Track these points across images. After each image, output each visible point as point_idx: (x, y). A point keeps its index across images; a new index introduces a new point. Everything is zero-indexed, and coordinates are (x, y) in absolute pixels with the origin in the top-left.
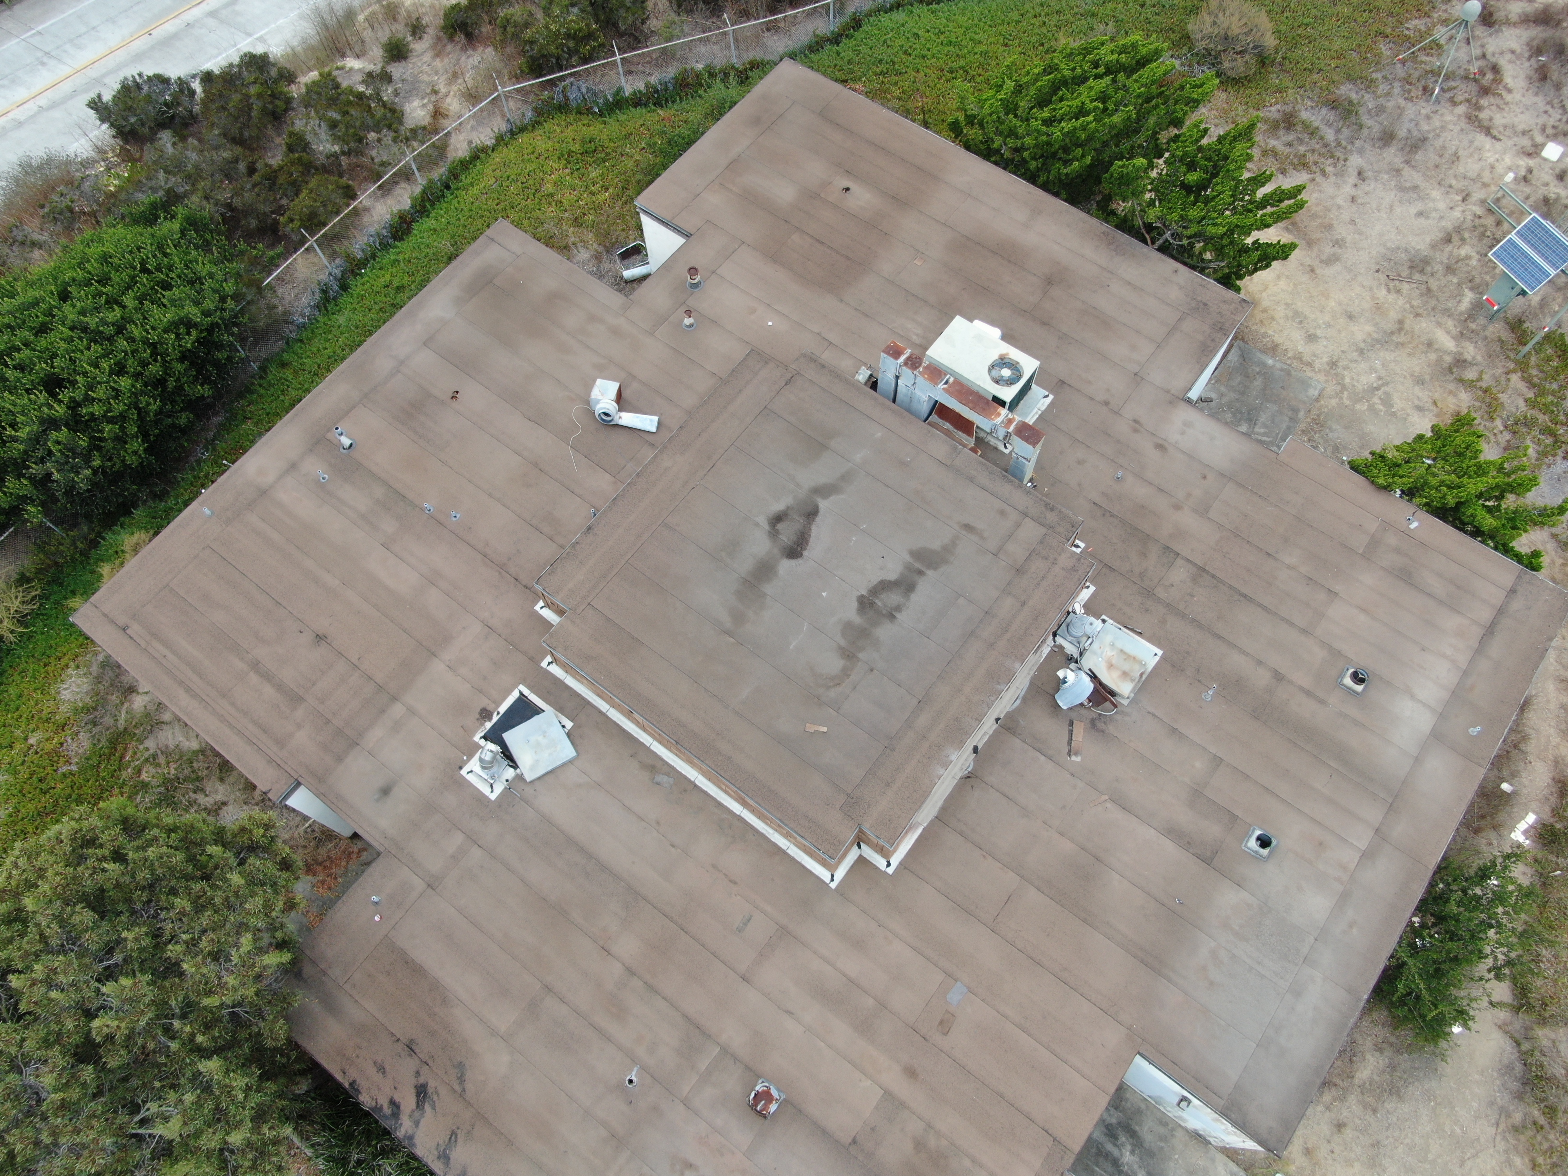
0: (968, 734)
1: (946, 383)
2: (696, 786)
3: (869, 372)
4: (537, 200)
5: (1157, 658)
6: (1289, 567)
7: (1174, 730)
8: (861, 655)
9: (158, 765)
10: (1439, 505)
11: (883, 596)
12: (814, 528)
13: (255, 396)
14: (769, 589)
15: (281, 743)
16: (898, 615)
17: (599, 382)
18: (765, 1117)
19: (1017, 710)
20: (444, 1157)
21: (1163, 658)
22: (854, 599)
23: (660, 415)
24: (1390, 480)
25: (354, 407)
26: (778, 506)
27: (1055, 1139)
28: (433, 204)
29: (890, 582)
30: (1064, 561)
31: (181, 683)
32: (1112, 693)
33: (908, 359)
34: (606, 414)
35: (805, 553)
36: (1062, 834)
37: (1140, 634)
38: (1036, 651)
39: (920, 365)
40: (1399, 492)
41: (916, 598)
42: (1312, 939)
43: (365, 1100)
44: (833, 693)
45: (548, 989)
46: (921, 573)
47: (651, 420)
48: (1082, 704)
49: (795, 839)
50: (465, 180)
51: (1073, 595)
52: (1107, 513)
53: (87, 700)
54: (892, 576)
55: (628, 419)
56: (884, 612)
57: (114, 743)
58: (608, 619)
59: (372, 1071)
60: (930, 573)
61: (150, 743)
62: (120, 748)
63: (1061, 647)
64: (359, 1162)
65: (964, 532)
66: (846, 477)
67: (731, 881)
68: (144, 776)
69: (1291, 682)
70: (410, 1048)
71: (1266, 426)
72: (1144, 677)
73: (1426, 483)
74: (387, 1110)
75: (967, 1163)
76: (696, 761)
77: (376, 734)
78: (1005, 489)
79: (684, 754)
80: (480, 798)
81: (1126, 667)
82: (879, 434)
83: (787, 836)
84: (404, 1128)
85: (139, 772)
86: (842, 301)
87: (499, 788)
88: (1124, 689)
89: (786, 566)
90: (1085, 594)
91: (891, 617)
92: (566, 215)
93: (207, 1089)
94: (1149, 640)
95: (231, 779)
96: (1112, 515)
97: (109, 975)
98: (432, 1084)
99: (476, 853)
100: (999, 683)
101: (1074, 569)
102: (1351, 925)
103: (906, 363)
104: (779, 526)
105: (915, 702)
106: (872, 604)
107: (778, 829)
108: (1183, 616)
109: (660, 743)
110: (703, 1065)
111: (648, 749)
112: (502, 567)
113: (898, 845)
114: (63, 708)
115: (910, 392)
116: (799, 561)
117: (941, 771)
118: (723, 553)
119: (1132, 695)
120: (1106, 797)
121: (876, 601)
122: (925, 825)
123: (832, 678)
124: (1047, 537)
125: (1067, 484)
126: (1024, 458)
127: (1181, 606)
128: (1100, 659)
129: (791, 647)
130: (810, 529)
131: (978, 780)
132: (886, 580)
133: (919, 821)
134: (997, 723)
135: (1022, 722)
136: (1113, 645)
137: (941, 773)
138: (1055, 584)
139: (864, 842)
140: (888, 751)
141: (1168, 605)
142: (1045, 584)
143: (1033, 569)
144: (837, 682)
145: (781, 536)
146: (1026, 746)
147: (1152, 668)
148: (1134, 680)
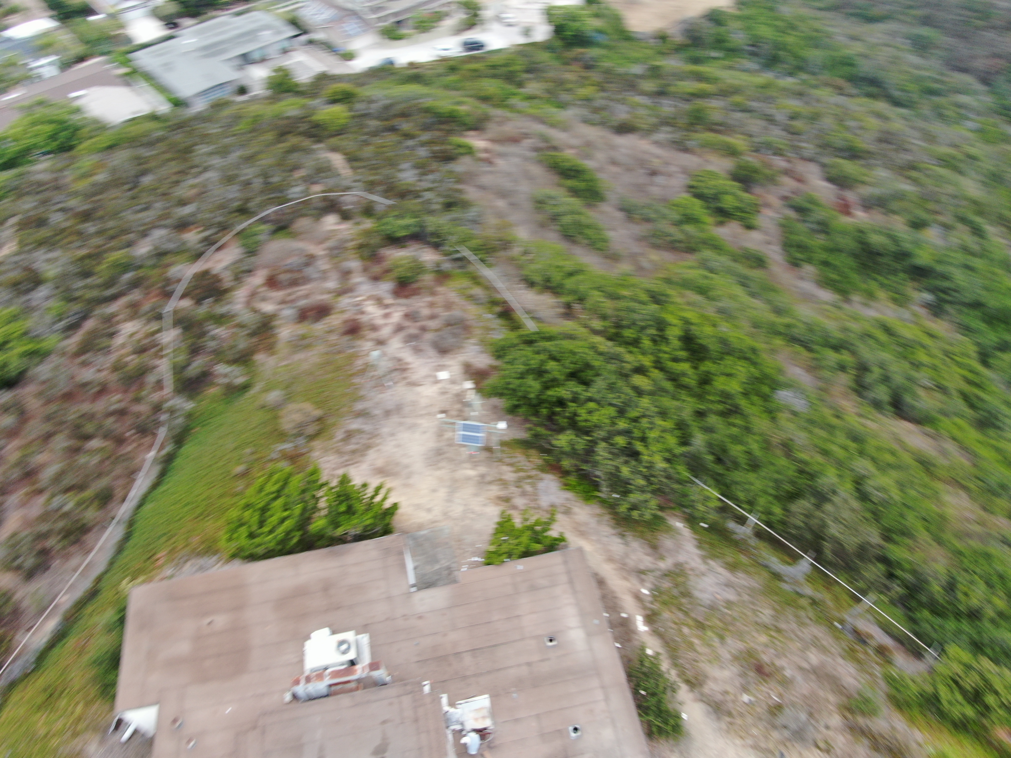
1: (328, 676)
5: (488, 699)
6: (498, 621)
7: (517, 720)
21: (490, 697)
32: (485, 729)
37: (475, 696)
38: (448, 740)
39: (310, 678)
42: (617, 748)
51: (440, 706)
52: (424, 662)
65: (384, 725)
66: (322, 749)
69: (534, 662)
72: (490, 711)
73: (511, 550)
78: (384, 693)
81: (481, 715)
82: (319, 719)
86: (250, 672)
88: (487, 723)
90: (445, 701)
94: (480, 695)
96: (428, 660)
101: (432, 698)
103: (306, 683)
108: (482, 674)
115: (314, 690)
119: (492, 722)
124: (414, 697)
125: (401, 664)
126: (381, 675)
127: (478, 671)
128: (471, 721)
136: (470, 711)
138: (433, 712)
141: (474, 675)
142: (429, 716)
143: (420, 714)
147: (490, 704)
148: (488, 716)
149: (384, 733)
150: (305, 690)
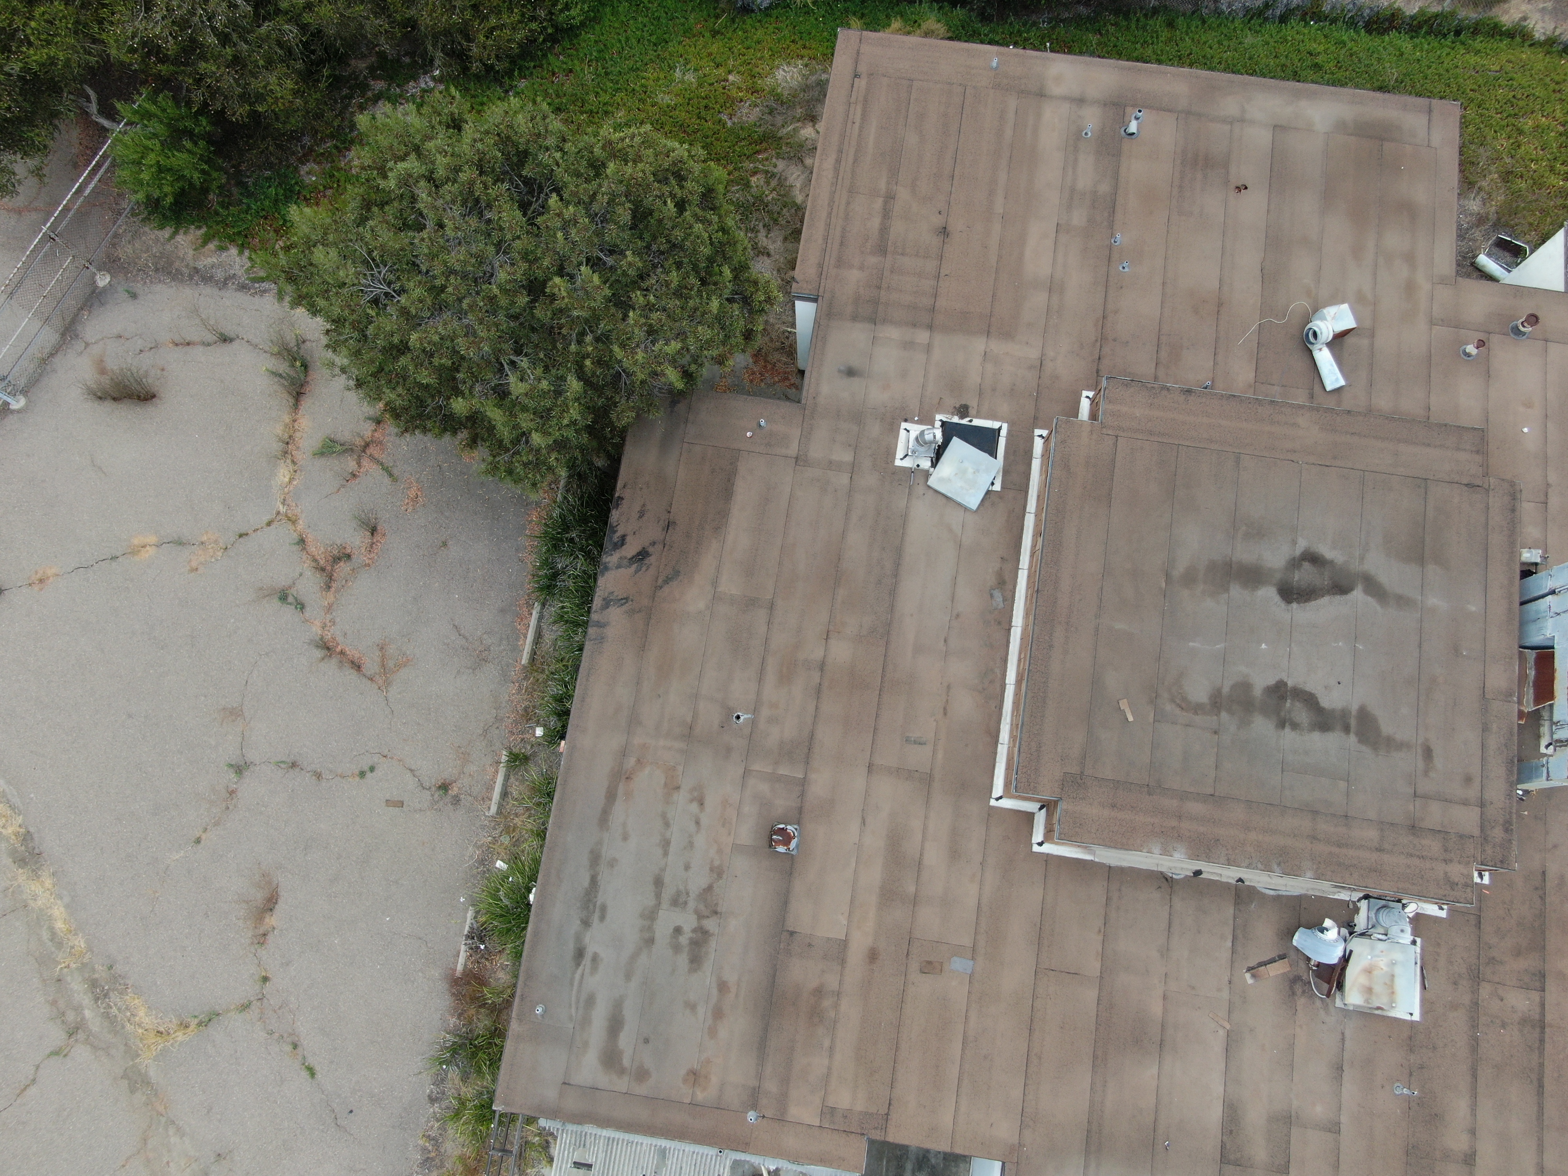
0: (1208, 859)
2: (1009, 630)
3: (1538, 560)
4: (1504, 123)
5: (1408, 1017)
7: (1340, 1069)
8: (1224, 715)
9: (768, 183)
11: (1299, 705)
12: (1326, 599)
13: (1124, 23)
14: (1236, 591)
15: (840, 263)
16: (1287, 730)
17: (1345, 306)
18: (770, 846)
19: (1263, 895)
20: (607, 603)
21: (1412, 1022)
22: (1277, 679)
23: (1349, 385)
25: (1169, 111)
26: (1327, 552)
27: (887, 1114)
28: (1428, 33)
29: (1318, 703)
30: (1455, 870)
31: (840, 151)
32: (1340, 986)
34: (1315, 335)
35: (1295, 605)
36: (1165, 998)
37: (1424, 987)
41: (1317, 739)
43: (615, 515)
44: (1169, 707)
45: (772, 606)
46: (1347, 729)
47: (1337, 380)
48: (1309, 959)
49: (1014, 746)
50: (1478, 43)
51: (1422, 896)
52: (1541, 890)
53: (786, 93)
54: (1326, 702)
55: (1324, 358)
56: (1283, 714)
57: (764, 138)
58: (1113, 461)
59: (637, 508)
60: (1353, 738)
61: (781, 165)
62: (764, 145)
63: (1357, 910)
64: (572, 540)
65: (1419, 750)
66: (1402, 601)
67: (945, 709)
68: (754, 180)
70: (669, 525)
72: (1377, 1012)
74: (616, 537)
75: (827, 1043)
76: (1031, 618)
77: (893, 333)
78: (1498, 770)
79: (1031, 603)
80: (890, 453)
81: (1378, 988)
82: (1473, 609)
83: (1013, 737)
84: (611, 559)
85: (755, 173)
87: (907, 463)
88: (1353, 996)
89: (1269, 593)
90: (1431, 909)
91: (1281, 724)
92: (1508, 160)
93: (558, 393)
94: (1423, 1001)
95: (790, 246)
96: (1542, 898)
97: (594, 263)
98: (652, 559)
99: (845, 479)
100: (1279, 864)
101: (1453, 885)
104: (1306, 565)
105: (1210, 791)
106: (1283, 698)
107: (1014, 726)
108: (1474, 1025)
109: (1029, 577)
110: (783, 771)
111: (1017, 569)
112: (1103, 338)
113: (1063, 844)
114: (769, 80)
115: (1544, 615)
116: (1283, 605)
117: (1157, 850)
118: (1244, 528)
119: (1351, 1008)
120: (1228, 1027)
121: (1289, 701)
122: (1097, 860)
123: (1184, 699)
124: (1471, 840)
125: (1547, 833)
126: (1548, 773)
127: (1483, 1020)
128: (1369, 957)
129: (1191, 644)
130: (1323, 596)
131: (1169, 890)
132: (1317, 698)
133: (1097, 852)
134: (1237, 881)
135: (1253, 906)
136: (1394, 964)
137: (1155, 852)
138: (1423, 873)
139: (1047, 811)
140: (1146, 789)
141: (1475, 1004)
142: (1416, 861)
143: (1425, 842)
144: (1183, 705)
145: (1296, 572)
146: (1231, 922)
147: (1394, 1015)
148: (1368, 1003)
149: (1402, 746)
150: (1553, 592)
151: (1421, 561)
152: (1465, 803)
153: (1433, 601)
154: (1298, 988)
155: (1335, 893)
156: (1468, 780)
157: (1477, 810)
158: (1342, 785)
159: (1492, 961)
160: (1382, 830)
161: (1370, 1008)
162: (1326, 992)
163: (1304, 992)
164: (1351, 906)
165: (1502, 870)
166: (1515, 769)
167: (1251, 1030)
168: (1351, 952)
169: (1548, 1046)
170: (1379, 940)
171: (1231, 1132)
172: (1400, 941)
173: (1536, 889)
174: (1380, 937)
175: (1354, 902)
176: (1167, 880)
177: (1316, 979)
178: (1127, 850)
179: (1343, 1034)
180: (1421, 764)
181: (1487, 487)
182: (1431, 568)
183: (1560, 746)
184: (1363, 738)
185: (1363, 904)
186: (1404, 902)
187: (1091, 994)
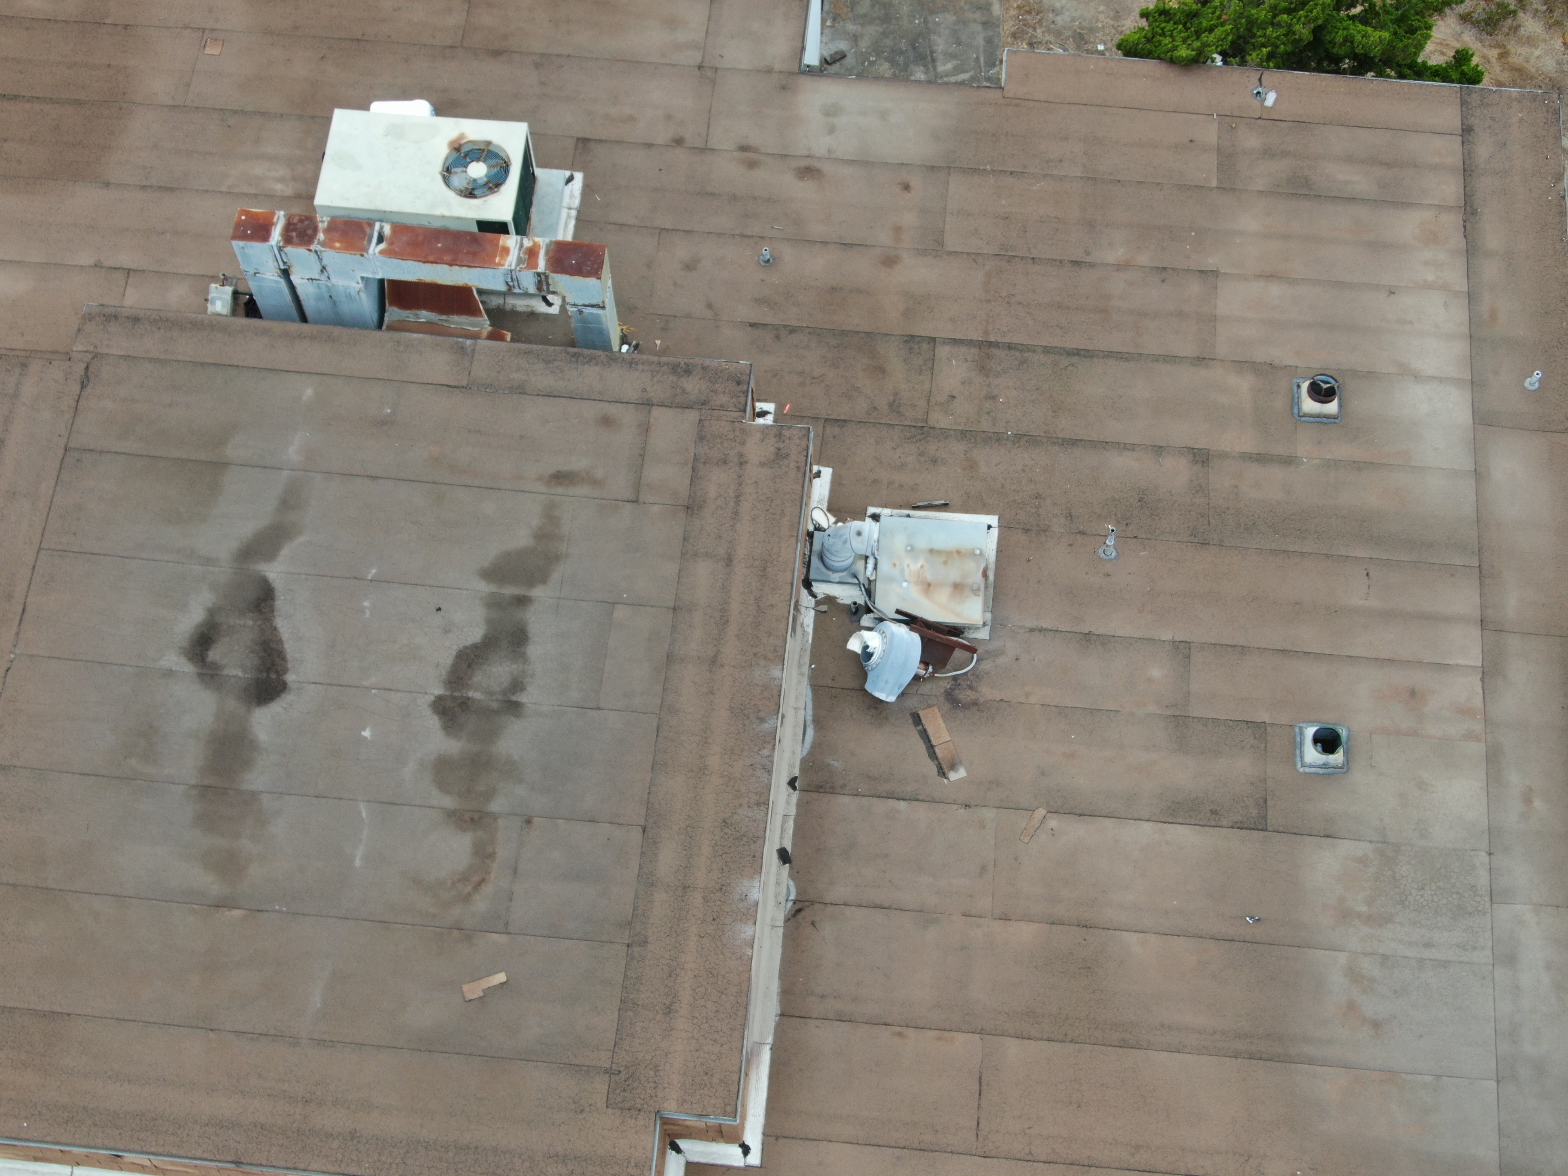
0: (759, 838)
1: (381, 239)
3: (229, 290)
5: (995, 532)
6: (1121, 267)
7: (1087, 637)
8: (496, 806)
10: (1289, 48)
11: (478, 678)
12: (281, 624)
14: (257, 779)
16: (522, 698)
19: (816, 746)
22: (428, 712)
24: (1197, 44)
26: (191, 619)
29: (475, 647)
30: (756, 450)
32: (956, 630)
33: (289, 228)
35: (290, 678)
36: (1005, 918)
37: (944, 507)
38: (794, 630)
39: (315, 230)
40: (1218, 59)
42: (1483, 856)
44: (481, 905)
46: (522, 601)
48: (917, 678)
51: (802, 499)
54: (475, 634)
56: (495, 705)
60: (538, 592)
63: (830, 600)
65: (560, 490)
69: (1224, 455)
71: (953, 56)
72: (991, 577)
73: (1252, 23)
81: (954, 574)
82: (309, 392)
86: (107, 185)
88: (971, 612)
89: (265, 720)
91: (513, 708)
94: (965, 508)
96: (792, 330)
100: (762, 720)
101: (780, 456)
102: (1527, 799)
103: (287, 239)
104: (214, 654)
105: (636, 835)
106: (465, 704)
108: (998, 439)
113: (743, 1105)
115: (324, 289)
116: (287, 698)
117: (747, 931)
118: (133, 761)
119: (989, 616)
120: (1041, 812)
121: (471, 694)
122: (770, 1040)
123: (464, 878)
124: (706, 423)
125: (688, 316)
126: (592, 306)
127: (985, 425)
128: (905, 584)
129: (358, 863)
130: (275, 629)
131: (817, 906)
132: (466, 647)
133: (756, 1038)
134: (794, 788)
135: (836, 764)
136: (913, 549)
137: (750, 933)
138: (764, 498)
139: (682, 1136)
140: (636, 949)
141: (963, 435)
142: (745, 507)
143: (712, 492)
144: (476, 878)
145: (226, 672)
146: (865, 801)
147: (994, 553)
148: (978, 589)
149: (551, 517)
150: (286, 273)
151: (220, 466)
152: (646, 429)
153: (293, 453)
154: (966, 695)
155: (804, 633)
156: (606, 421)
157: (656, 412)
158: (620, 613)
159: (894, 406)
160: (696, 555)
161: (986, 587)
162: (967, 654)
163: (971, 687)
164: (824, 608)
165: (752, 384)
166: (586, 352)
167: (1043, 774)
168: (898, 612)
169: (1016, 339)
170: (875, 568)
171: (1213, 812)
172: (875, 537)
173: (778, 337)
174: (870, 566)
175: (818, 603)
176: (799, 911)
177: (948, 667)
178: (749, 986)
179: (1032, 630)
180: (582, 490)
181: (90, 356)
182: (233, 451)
183: (548, 284)
184: (538, 576)
185: (821, 589)
186: (811, 528)
187: (1012, 1048)
